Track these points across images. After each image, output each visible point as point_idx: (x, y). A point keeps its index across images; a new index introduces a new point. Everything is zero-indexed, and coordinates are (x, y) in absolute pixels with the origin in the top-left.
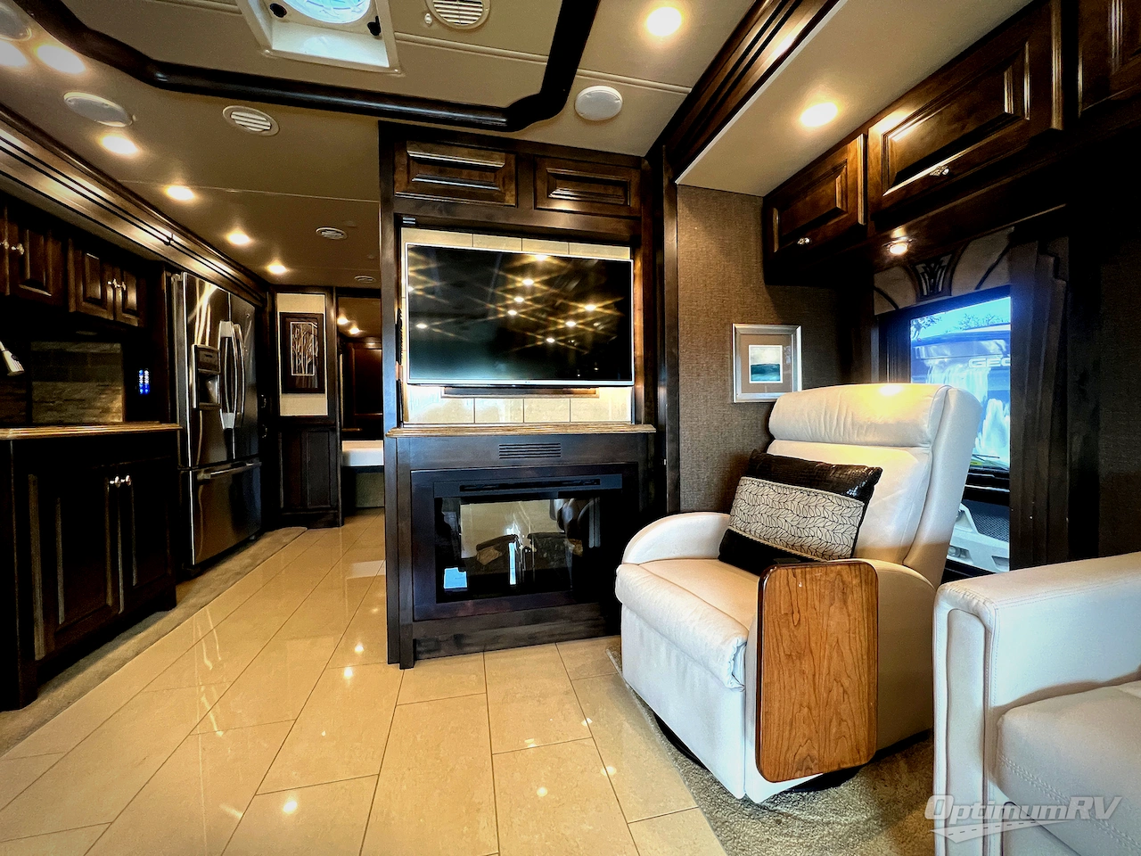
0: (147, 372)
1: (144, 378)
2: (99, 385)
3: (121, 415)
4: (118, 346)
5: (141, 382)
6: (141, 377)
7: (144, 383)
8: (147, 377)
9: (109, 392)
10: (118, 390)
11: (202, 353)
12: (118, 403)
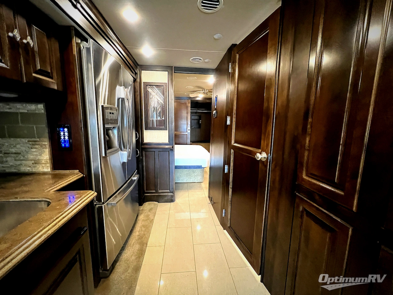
0: (66, 130)
1: (64, 134)
2: (28, 141)
3: (49, 165)
4: (41, 107)
5: (62, 138)
6: (62, 133)
7: (64, 138)
8: (66, 134)
9: (37, 146)
10: (45, 145)
11: (107, 111)
12: (45, 156)
